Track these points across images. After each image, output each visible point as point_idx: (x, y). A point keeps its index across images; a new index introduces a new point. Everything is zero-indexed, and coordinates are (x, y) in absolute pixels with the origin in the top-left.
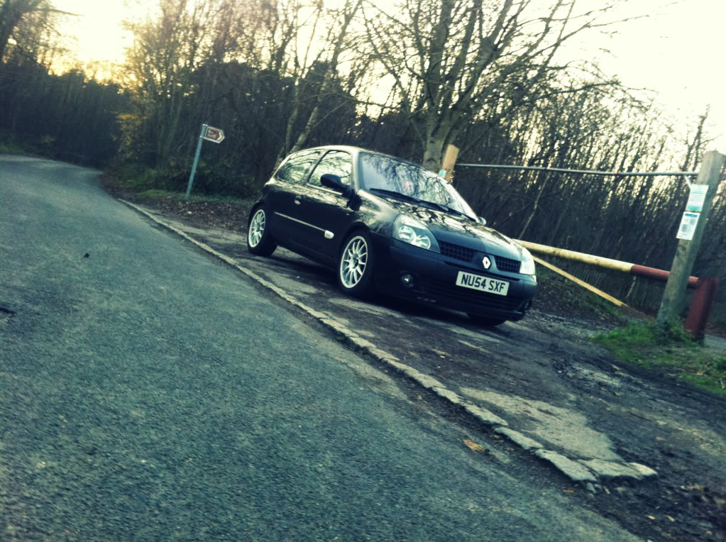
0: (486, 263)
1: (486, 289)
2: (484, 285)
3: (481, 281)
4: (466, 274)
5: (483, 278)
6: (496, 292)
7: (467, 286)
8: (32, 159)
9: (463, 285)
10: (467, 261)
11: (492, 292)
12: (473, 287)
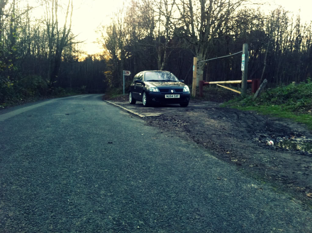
0: (172, 91)
1: (173, 97)
2: (172, 96)
3: (171, 96)
4: (167, 95)
5: (172, 95)
6: (176, 98)
7: (168, 98)
8: (79, 96)
9: (167, 98)
10: (167, 92)
11: (175, 98)
12: (170, 98)
